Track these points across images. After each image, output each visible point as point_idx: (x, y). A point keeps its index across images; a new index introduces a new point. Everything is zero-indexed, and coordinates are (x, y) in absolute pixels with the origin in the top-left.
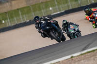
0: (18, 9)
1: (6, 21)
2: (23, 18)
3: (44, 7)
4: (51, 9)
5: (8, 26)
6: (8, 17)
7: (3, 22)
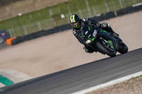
1: (67, 15)
2: (92, 11)
6: (69, 8)
7: (63, 16)
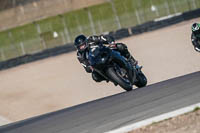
0: (86, 9)
1: (62, 34)
3: (139, 4)
4: (153, 8)
5: (64, 43)
